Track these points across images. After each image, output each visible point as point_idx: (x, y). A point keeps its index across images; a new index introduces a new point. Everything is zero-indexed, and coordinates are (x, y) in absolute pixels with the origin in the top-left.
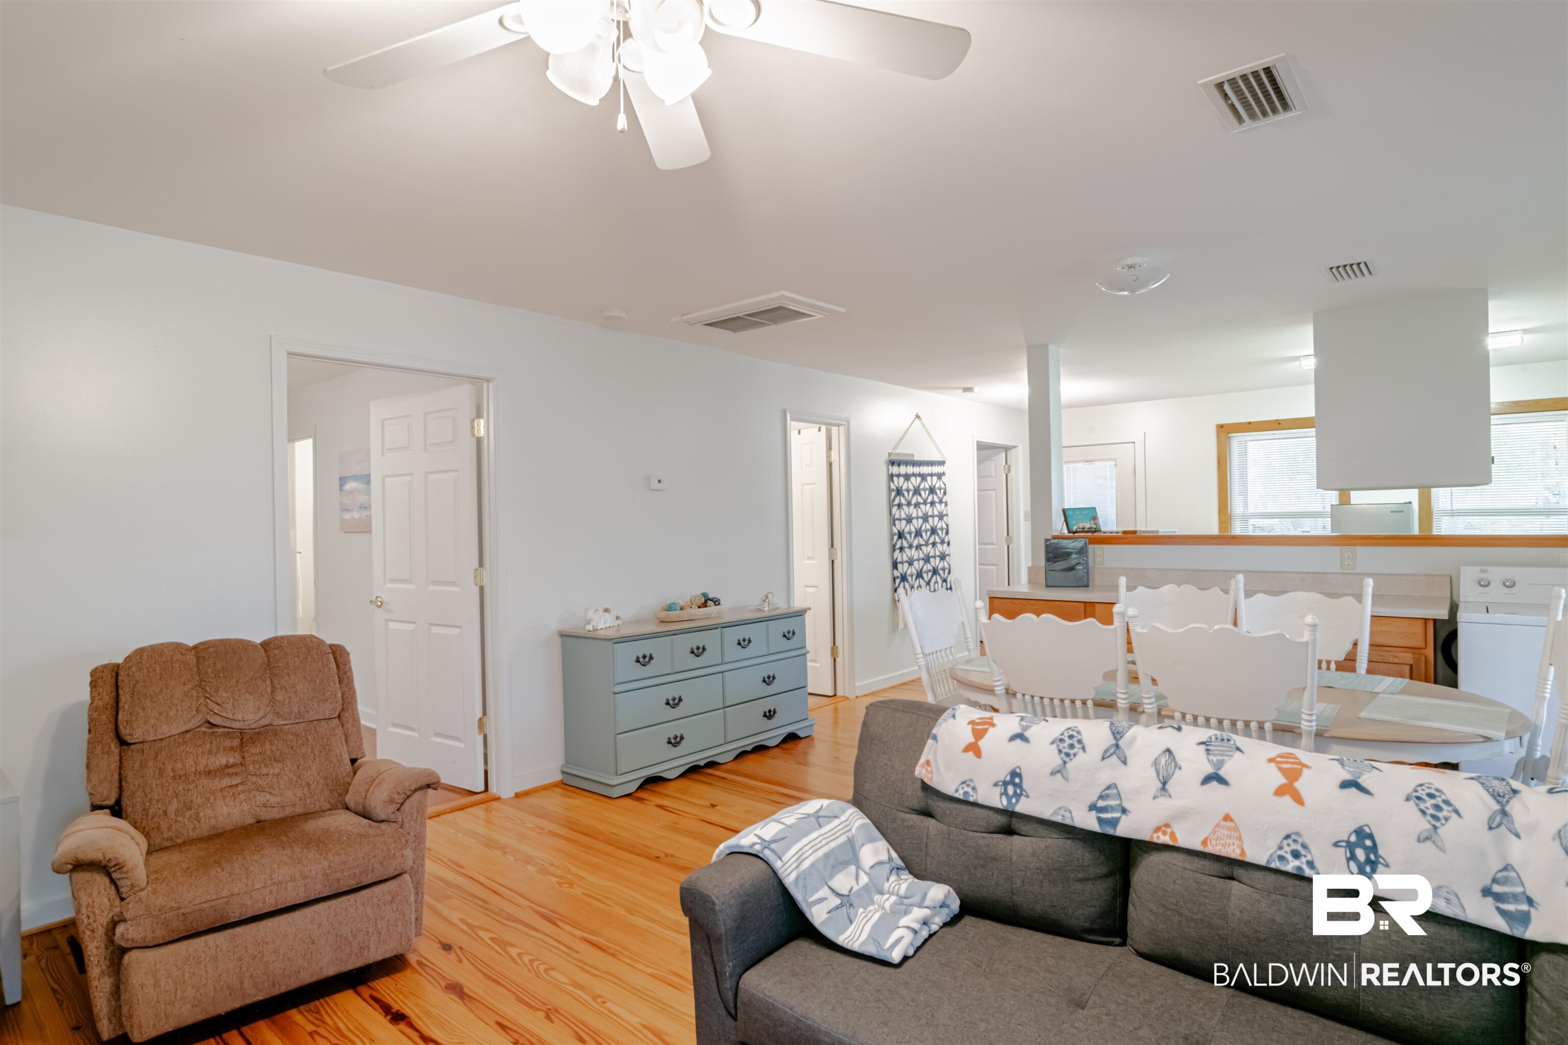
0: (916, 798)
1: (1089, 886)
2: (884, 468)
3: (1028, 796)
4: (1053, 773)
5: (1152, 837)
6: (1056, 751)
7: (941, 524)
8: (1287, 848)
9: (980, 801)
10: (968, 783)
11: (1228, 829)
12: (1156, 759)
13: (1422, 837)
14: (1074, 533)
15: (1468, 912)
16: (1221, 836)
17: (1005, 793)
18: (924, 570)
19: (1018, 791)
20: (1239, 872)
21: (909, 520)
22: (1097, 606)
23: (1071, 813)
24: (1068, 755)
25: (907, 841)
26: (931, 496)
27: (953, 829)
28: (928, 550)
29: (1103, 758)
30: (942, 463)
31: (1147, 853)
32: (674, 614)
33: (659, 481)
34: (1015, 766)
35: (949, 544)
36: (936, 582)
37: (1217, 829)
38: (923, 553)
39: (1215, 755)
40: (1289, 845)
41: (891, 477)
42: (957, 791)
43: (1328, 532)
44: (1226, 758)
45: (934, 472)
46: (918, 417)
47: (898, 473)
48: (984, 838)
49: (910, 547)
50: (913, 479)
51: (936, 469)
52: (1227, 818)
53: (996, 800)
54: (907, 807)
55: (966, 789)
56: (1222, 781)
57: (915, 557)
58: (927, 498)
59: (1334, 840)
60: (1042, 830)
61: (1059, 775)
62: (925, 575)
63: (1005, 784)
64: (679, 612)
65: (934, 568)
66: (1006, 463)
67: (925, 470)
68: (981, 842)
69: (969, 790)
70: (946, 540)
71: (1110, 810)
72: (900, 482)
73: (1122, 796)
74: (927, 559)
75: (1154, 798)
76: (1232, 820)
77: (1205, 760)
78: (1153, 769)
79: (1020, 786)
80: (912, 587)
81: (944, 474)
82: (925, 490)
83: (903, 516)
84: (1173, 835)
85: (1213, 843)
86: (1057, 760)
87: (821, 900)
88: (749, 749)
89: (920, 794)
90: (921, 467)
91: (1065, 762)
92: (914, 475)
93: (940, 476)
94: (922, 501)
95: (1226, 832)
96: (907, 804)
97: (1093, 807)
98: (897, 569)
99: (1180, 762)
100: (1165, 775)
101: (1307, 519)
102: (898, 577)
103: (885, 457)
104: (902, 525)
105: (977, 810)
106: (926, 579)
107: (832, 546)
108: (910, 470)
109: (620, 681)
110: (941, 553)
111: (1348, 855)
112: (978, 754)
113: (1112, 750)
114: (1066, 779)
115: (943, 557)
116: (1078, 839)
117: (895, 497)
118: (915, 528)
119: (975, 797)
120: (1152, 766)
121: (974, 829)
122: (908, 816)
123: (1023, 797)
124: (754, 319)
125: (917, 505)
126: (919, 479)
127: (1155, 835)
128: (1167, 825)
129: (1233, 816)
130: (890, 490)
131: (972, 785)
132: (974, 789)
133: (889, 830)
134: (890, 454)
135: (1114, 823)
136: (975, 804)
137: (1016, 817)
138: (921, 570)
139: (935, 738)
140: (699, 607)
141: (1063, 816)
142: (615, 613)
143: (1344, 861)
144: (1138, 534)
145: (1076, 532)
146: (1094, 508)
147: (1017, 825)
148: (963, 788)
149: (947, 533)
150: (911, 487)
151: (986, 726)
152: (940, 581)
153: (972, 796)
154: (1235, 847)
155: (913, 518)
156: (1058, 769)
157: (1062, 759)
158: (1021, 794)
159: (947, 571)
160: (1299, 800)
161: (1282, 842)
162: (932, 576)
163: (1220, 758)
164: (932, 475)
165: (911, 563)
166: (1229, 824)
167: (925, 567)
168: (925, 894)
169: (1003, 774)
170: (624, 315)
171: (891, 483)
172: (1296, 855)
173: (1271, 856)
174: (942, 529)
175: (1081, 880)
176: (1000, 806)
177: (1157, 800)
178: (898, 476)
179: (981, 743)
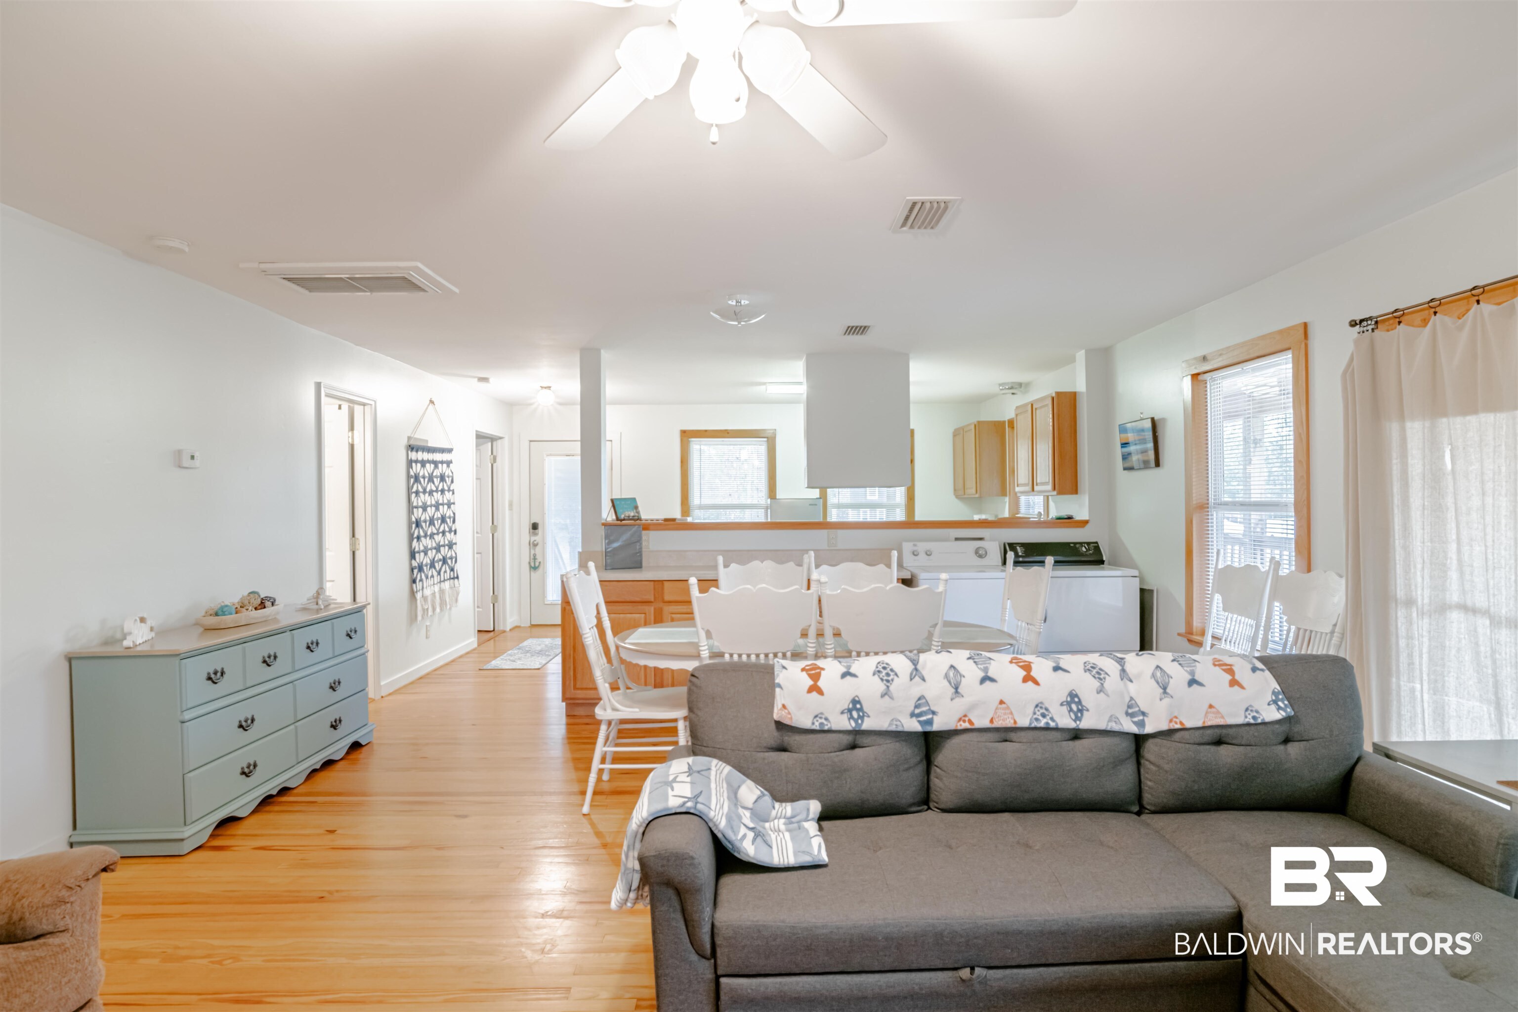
0: (772, 736)
1: (911, 772)
2: (403, 452)
3: (869, 716)
4: (883, 696)
5: (957, 726)
6: (879, 680)
7: (449, 513)
8: (1038, 713)
9: (834, 728)
10: (820, 716)
11: (1004, 709)
12: (946, 674)
13: (1099, 690)
14: (621, 520)
15: (1124, 725)
16: (1000, 714)
17: (851, 717)
18: (436, 559)
19: (861, 714)
20: (1012, 735)
21: (425, 508)
22: (666, 584)
23: (900, 721)
24: (888, 681)
25: (769, 775)
26: (442, 483)
27: (811, 755)
28: (439, 538)
29: (911, 679)
30: (450, 451)
31: (948, 738)
32: (229, 619)
33: (193, 457)
34: (853, 696)
35: (455, 533)
36: (445, 572)
37: (997, 711)
38: (435, 542)
39: (981, 664)
40: (1039, 711)
41: (410, 463)
42: (813, 724)
43: (762, 519)
44: (988, 665)
45: (444, 460)
46: (432, 402)
47: (416, 459)
48: (837, 756)
49: (426, 536)
50: (428, 465)
51: (445, 457)
52: (1002, 702)
53: (844, 723)
54: (765, 747)
55: (820, 721)
56: (992, 680)
57: (429, 547)
58: (438, 486)
59: (1060, 702)
60: (880, 740)
61: (886, 697)
62: (436, 564)
63: (850, 711)
64: (234, 616)
65: (444, 557)
66: (492, 454)
67: (438, 457)
68: (836, 760)
69: (823, 721)
70: (453, 529)
71: (924, 714)
72: (417, 468)
73: (930, 703)
74: (438, 549)
75: (952, 699)
76: (1004, 703)
77: (977, 669)
78: (946, 680)
79: (861, 709)
80: (427, 577)
81: (451, 462)
82: (437, 477)
83: (420, 504)
84: (970, 722)
85: (997, 720)
86: (882, 687)
87: (744, 836)
88: (318, 766)
89: (776, 734)
90: (434, 454)
91: (888, 687)
92: (429, 462)
93: (449, 463)
94: (434, 489)
95: (1003, 711)
96: (765, 745)
97: (913, 715)
98: (415, 559)
99: (963, 673)
100: (955, 682)
101: (748, 510)
102: (415, 568)
103: (405, 442)
104: (418, 513)
105: (830, 736)
106: (438, 569)
107: (354, 536)
108: (426, 456)
109: (189, 706)
110: (449, 542)
111: (1069, 709)
112: (820, 692)
113: (914, 673)
114: (892, 698)
115: (451, 545)
116: (903, 741)
117: (413, 484)
118: (429, 517)
119: (829, 726)
120: (944, 678)
121: (829, 751)
122: (767, 754)
123: (866, 718)
124: (354, 283)
125: (431, 493)
126: (433, 466)
127: (958, 724)
128: (965, 716)
129: (1004, 700)
130: (409, 477)
131: (823, 717)
132: (826, 719)
133: (751, 771)
134: (409, 438)
135: (930, 722)
136: (829, 731)
137: (859, 734)
138: (434, 559)
139: (779, 686)
140: (256, 609)
141: (896, 725)
142: (150, 623)
143: (1067, 713)
144: (677, 521)
145: (624, 520)
146: (634, 499)
147: (862, 740)
148: (817, 721)
149: (454, 522)
150: (427, 475)
151: (818, 671)
152: (448, 571)
153: (827, 725)
154: (1010, 719)
155: (428, 506)
156: (885, 692)
157: (885, 684)
158: (863, 716)
159: (454, 560)
160: (1036, 683)
161: (1034, 710)
162: (442, 566)
163: (985, 666)
164: (442, 462)
165: (425, 552)
166: (1003, 706)
167: (437, 556)
168: (808, 810)
169: (846, 704)
170: (187, 249)
171: (411, 470)
172: (1044, 716)
173: (1031, 720)
174: (450, 518)
175: (907, 770)
176: (850, 728)
177: (954, 701)
178: (416, 462)
179: (821, 683)
